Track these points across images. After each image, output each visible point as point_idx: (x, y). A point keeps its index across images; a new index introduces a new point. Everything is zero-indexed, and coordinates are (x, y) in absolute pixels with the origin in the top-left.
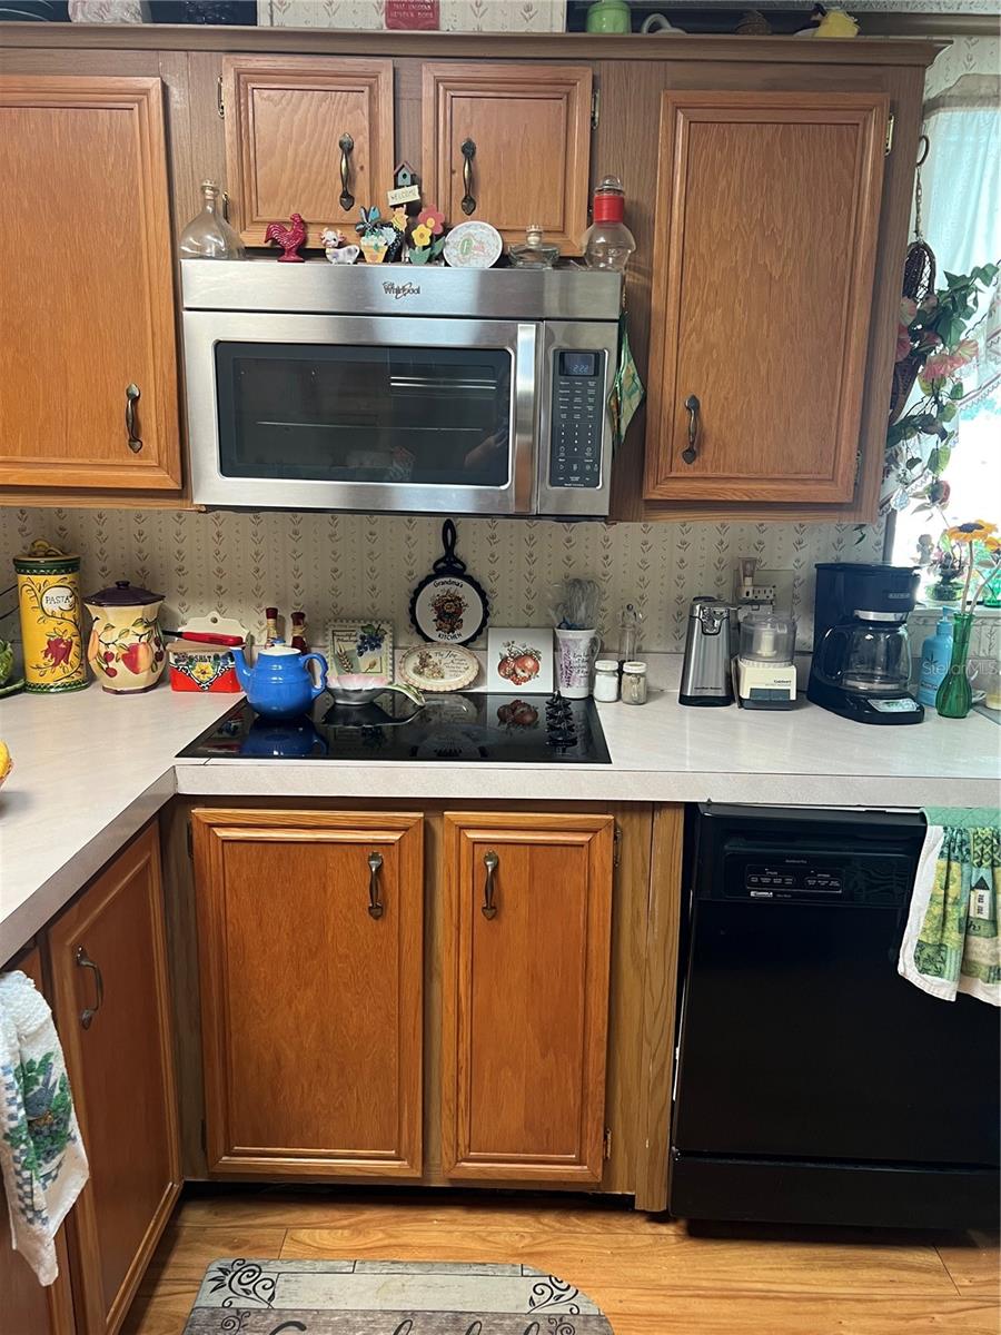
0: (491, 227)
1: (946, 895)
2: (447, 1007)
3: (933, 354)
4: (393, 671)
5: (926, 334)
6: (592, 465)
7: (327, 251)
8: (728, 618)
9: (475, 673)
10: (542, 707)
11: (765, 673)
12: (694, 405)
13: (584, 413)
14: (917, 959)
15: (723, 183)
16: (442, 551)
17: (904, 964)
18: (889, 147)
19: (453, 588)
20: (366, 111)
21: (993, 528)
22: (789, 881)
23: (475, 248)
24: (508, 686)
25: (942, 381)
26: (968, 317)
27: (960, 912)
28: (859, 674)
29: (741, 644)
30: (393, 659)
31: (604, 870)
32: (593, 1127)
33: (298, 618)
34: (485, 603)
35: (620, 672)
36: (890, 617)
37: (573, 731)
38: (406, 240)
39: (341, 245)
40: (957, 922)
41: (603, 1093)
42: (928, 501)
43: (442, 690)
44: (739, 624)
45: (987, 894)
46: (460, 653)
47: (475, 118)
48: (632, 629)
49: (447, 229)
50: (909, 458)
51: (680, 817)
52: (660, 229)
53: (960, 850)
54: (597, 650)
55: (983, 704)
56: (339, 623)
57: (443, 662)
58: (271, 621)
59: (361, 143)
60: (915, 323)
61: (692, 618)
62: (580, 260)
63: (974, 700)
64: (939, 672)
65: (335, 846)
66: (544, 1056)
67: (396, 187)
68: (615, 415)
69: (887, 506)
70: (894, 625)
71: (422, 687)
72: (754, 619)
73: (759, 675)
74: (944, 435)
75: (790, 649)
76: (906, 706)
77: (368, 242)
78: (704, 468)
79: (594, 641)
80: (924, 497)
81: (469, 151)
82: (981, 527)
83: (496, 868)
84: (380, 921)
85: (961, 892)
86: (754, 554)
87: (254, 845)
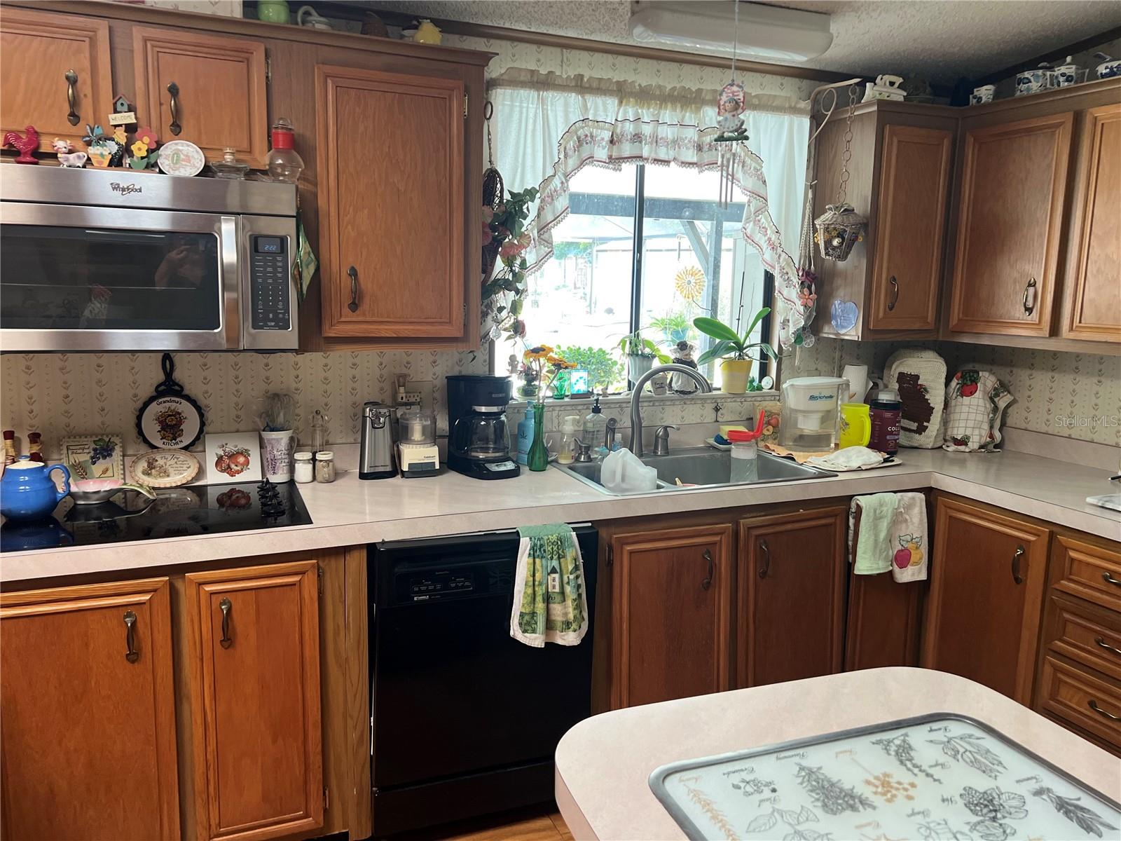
0: (196, 146)
1: (534, 580)
2: (196, 721)
3: (507, 240)
4: (124, 474)
5: (501, 228)
6: (284, 314)
7: (59, 155)
8: (390, 415)
9: (196, 471)
10: (254, 493)
11: (417, 452)
12: (354, 273)
13: (275, 278)
14: (520, 624)
15: (361, 128)
16: (162, 377)
17: (514, 630)
18: (466, 113)
19: (173, 406)
20: (87, 55)
21: (551, 350)
22: (439, 587)
23: (183, 160)
24: (225, 478)
25: (514, 258)
26: (525, 219)
27: (542, 590)
28: (478, 448)
29: (400, 434)
30: (124, 465)
31: (311, 598)
32: (315, 787)
33: (34, 438)
34: (201, 415)
35: (314, 460)
36: (494, 409)
37: (281, 505)
38: (126, 150)
39: (70, 152)
40: (541, 596)
41: (321, 761)
42: (512, 333)
43: (168, 486)
44: (398, 420)
45: (557, 576)
46: (183, 456)
47: (178, 69)
48: (320, 428)
49: (159, 145)
50: (499, 306)
51: (364, 553)
52: (321, 156)
53: (540, 551)
54: (295, 445)
55: (556, 461)
56: (72, 439)
57: (168, 463)
58: (9, 442)
59: (84, 78)
60: (493, 221)
61: (364, 417)
62: (264, 172)
63: (550, 459)
64: (528, 442)
65: (94, 611)
66: (275, 741)
67: (116, 111)
68: (299, 282)
69: (488, 337)
70: (498, 414)
71: (151, 485)
72: (407, 416)
73: (413, 454)
74: (518, 292)
75: (433, 434)
76: (510, 466)
77: (94, 151)
78: (364, 315)
79: (292, 439)
80: (510, 331)
81: (174, 91)
82: (544, 350)
83: (229, 610)
84: (136, 664)
85: (542, 576)
86: (404, 371)
87: (21, 620)
